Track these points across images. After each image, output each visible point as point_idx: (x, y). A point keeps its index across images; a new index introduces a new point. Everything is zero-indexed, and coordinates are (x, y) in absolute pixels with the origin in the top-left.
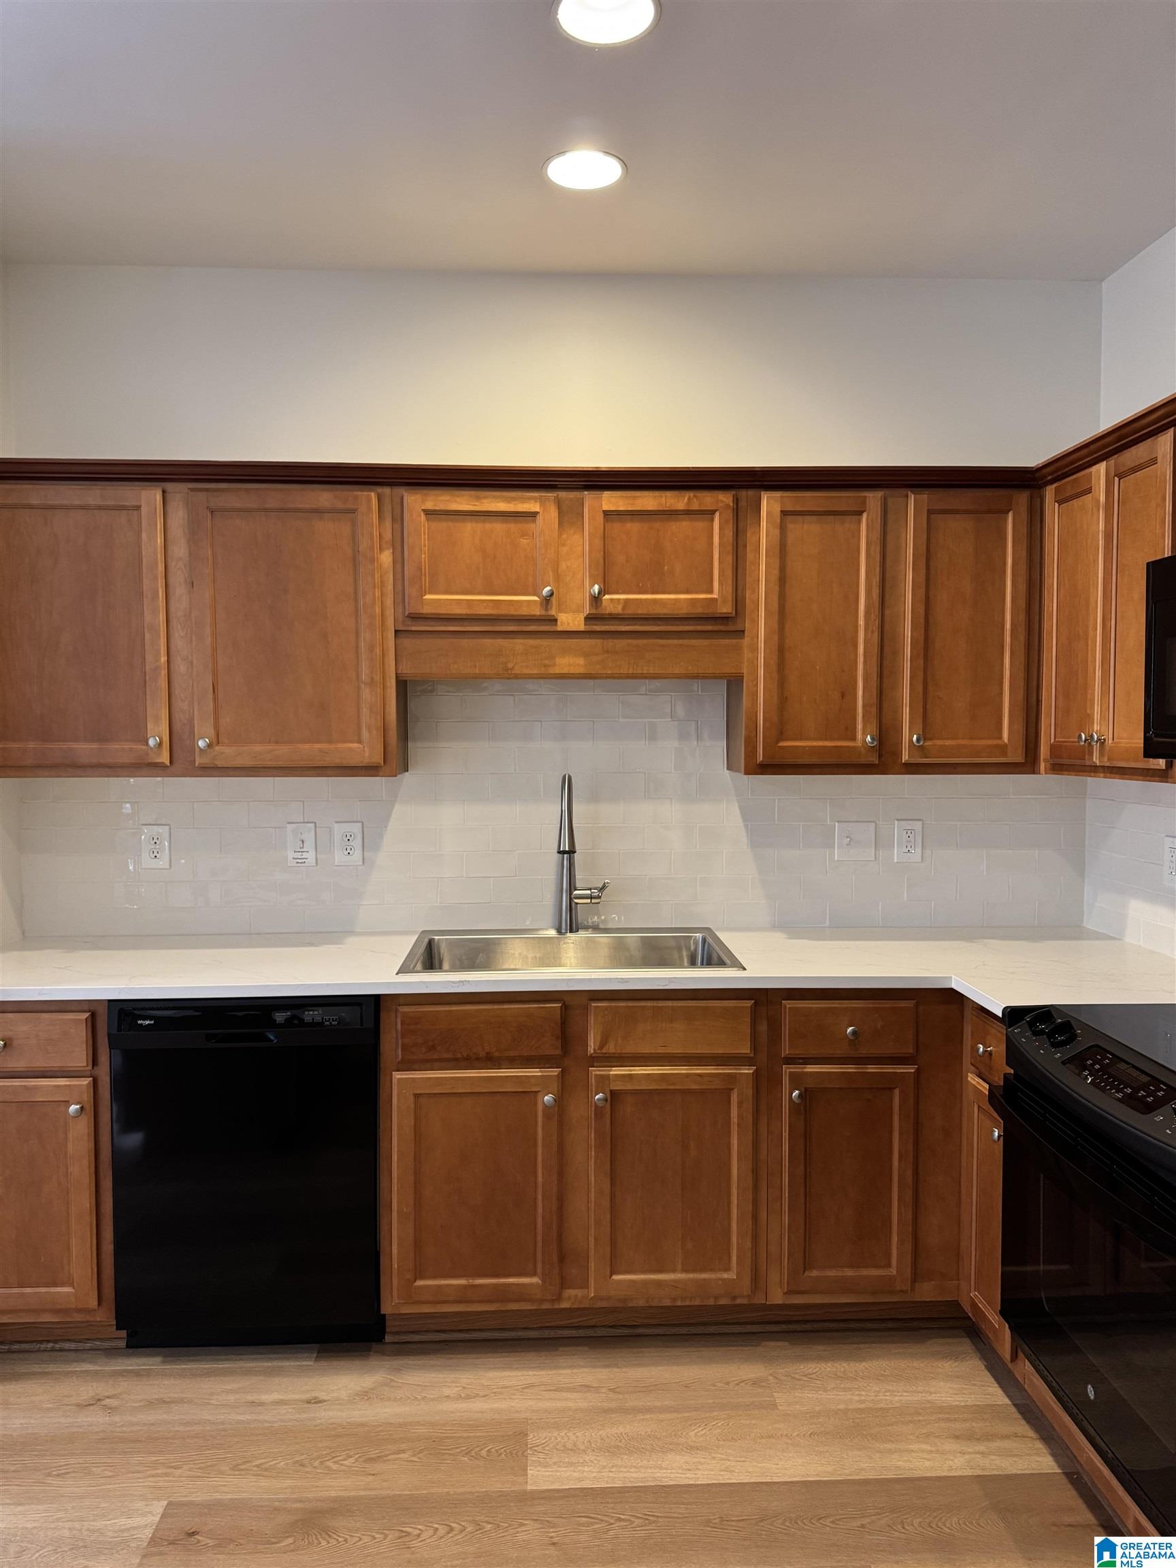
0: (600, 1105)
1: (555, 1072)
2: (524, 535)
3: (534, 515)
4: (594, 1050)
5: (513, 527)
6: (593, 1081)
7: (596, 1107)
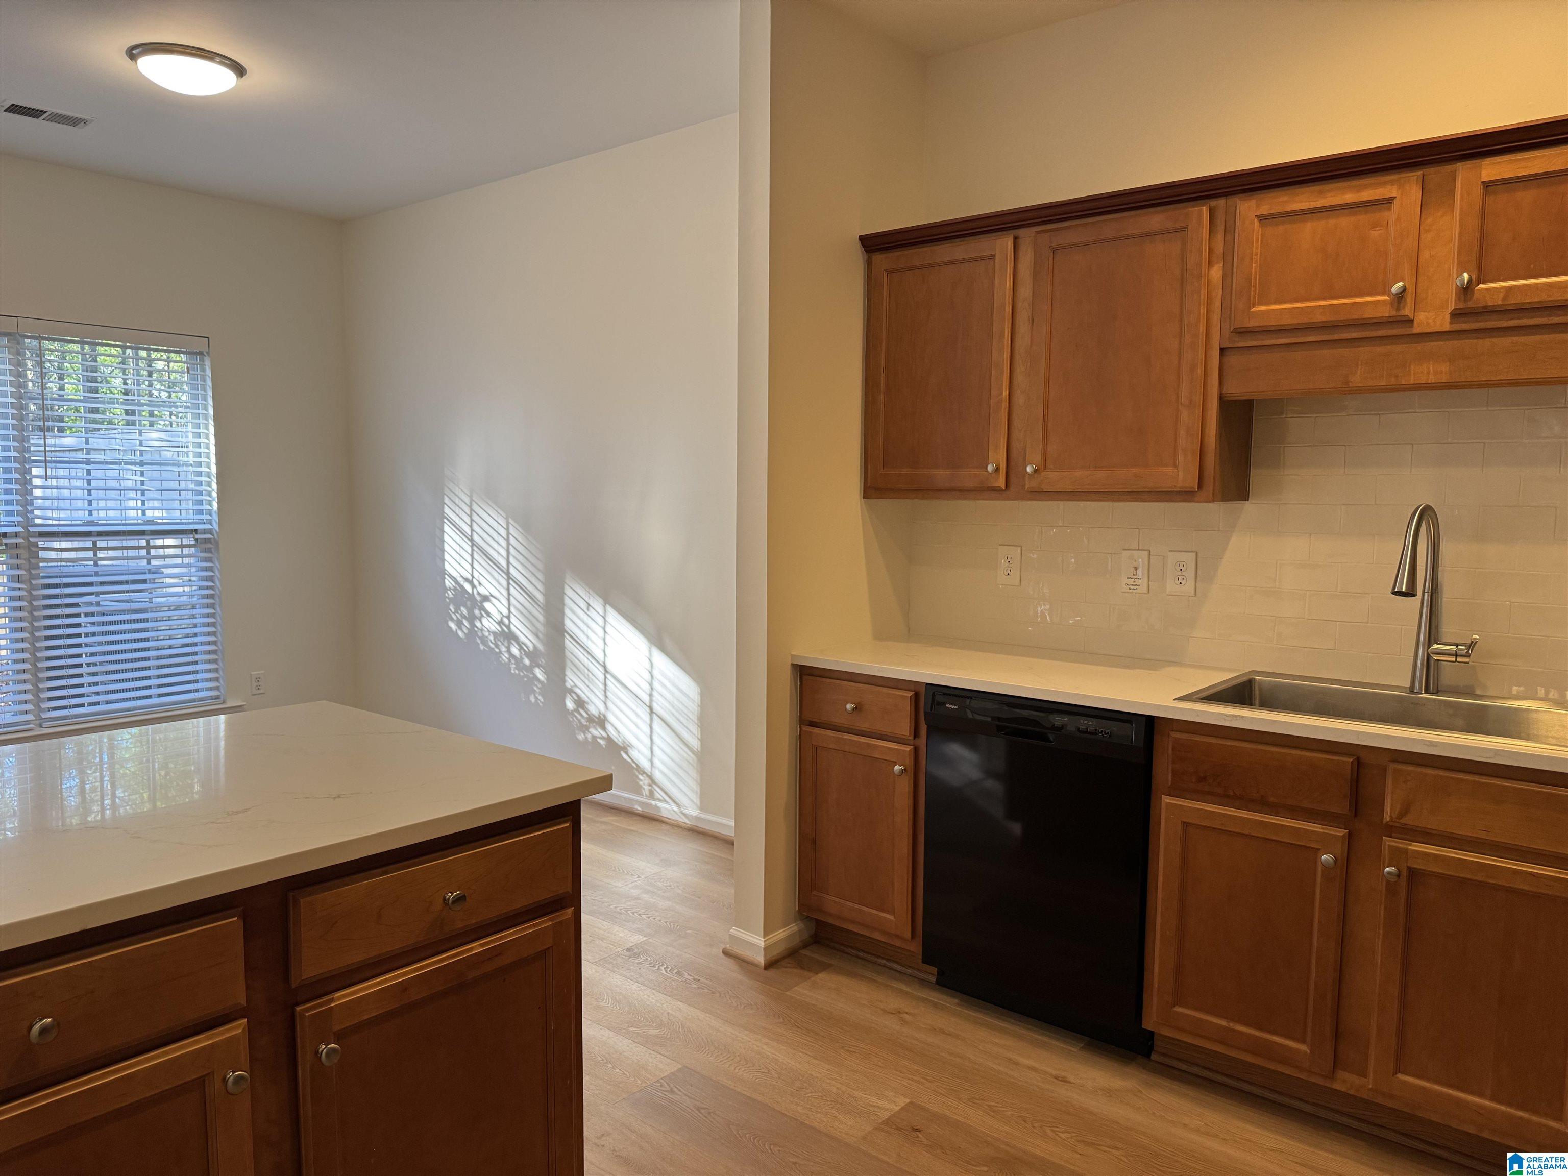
0: (1393, 880)
1: (1342, 832)
2: (1375, 226)
3: (1390, 200)
4: (1391, 817)
5: (1363, 219)
6: (1386, 852)
7: (1388, 882)
